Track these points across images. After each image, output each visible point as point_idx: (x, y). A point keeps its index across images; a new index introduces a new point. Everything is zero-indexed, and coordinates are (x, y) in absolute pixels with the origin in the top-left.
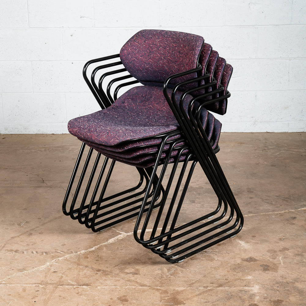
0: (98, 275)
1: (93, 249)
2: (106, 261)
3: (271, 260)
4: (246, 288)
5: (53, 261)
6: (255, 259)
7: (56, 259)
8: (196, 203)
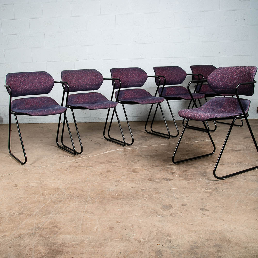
0: (97, 163)
2: (102, 159)
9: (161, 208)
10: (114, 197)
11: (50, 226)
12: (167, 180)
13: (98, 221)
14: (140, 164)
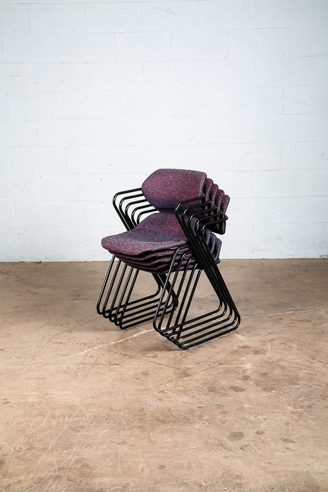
1: (121, 341)
3: (261, 347)
4: (241, 365)
5: (89, 349)
6: (248, 347)
7: (92, 348)
9: (228, 438)
10: (159, 419)
11: (79, 466)
12: (236, 391)
13: (143, 457)
14: (194, 360)
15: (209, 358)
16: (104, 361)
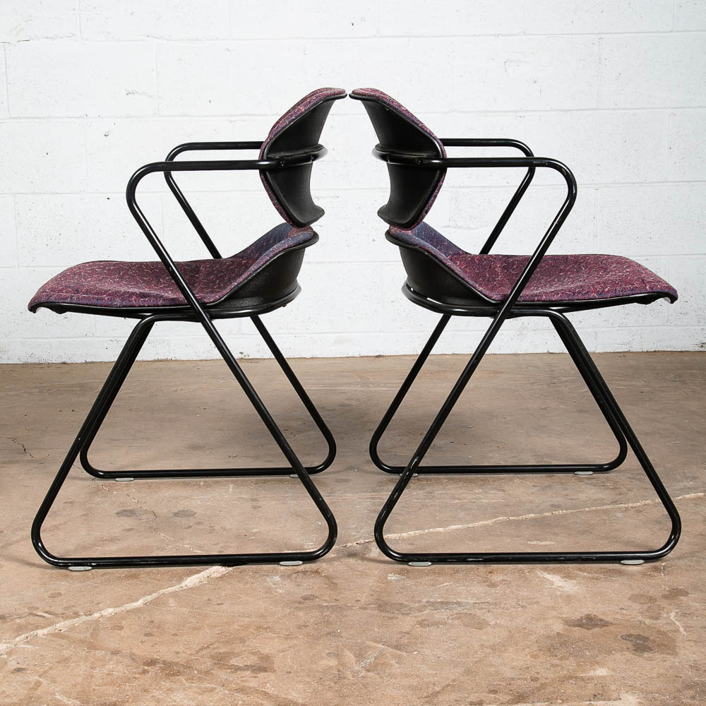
0: (149, 675)
1: (139, 603)
2: (175, 635)
3: (647, 621)
4: (599, 703)
5: (17, 639)
6: (601, 620)
7: (28, 634)
8: (414, 489)
14: (414, 682)
15: (468, 672)
16: (64, 693)
